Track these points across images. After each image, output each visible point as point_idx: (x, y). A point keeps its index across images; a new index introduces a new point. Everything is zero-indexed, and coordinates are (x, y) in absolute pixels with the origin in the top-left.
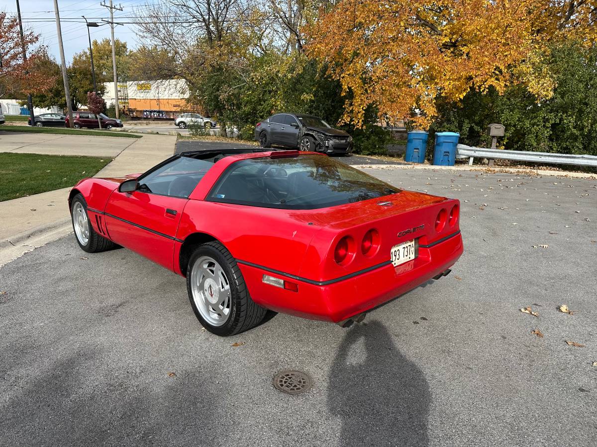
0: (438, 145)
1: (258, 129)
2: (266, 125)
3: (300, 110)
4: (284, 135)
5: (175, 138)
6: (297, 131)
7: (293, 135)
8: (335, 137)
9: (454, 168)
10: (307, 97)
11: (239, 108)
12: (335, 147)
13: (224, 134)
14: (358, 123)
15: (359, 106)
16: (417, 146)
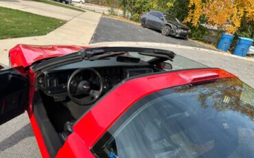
0: (239, 44)
1: (142, 17)
2: (147, 16)
3: (165, 10)
4: (154, 22)
5: (101, 15)
6: (162, 22)
7: (160, 23)
8: (182, 28)
9: (245, 58)
10: (170, 4)
11: (134, 5)
12: (181, 34)
13: (124, 17)
14: (195, 23)
15: (197, 14)
16: (226, 42)
